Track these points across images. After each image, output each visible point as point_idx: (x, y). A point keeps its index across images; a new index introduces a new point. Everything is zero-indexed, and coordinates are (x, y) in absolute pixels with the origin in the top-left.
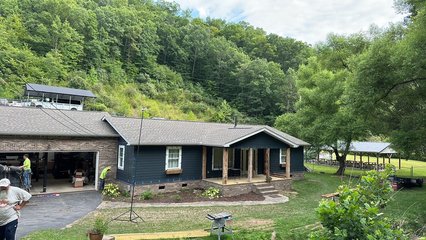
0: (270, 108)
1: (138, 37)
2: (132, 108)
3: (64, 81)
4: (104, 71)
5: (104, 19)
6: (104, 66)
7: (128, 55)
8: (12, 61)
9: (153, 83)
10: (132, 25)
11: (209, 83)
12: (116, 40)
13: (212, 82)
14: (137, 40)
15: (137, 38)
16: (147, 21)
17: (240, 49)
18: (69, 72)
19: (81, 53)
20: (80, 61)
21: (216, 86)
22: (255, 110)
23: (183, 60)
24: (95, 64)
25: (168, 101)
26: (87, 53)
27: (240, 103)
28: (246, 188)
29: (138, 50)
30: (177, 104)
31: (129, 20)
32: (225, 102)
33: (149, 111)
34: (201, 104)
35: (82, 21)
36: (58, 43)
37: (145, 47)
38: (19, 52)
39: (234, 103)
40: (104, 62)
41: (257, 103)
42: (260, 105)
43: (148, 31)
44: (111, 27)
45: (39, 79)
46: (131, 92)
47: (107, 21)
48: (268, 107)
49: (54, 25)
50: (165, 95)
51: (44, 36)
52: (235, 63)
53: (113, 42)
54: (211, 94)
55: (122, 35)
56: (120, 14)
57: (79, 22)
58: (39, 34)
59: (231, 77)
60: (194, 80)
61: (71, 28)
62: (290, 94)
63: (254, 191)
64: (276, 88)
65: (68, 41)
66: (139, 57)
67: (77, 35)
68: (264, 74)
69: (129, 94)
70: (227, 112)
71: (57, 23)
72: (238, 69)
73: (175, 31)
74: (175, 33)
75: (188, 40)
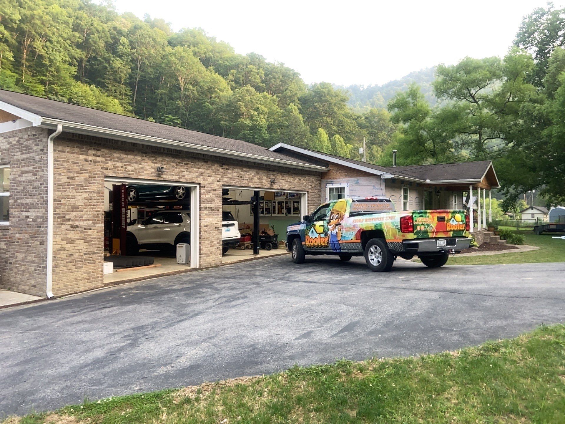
1: (44, 31)
11: (167, 119)
13: (173, 117)
23: (121, 78)
29: (46, 55)
37: (56, 51)
52: (210, 89)
59: (204, 111)
63: (487, 241)
66: (44, 66)
68: (257, 109)
73: (103, 28)
74: (104, 32)
75: (126, 46)
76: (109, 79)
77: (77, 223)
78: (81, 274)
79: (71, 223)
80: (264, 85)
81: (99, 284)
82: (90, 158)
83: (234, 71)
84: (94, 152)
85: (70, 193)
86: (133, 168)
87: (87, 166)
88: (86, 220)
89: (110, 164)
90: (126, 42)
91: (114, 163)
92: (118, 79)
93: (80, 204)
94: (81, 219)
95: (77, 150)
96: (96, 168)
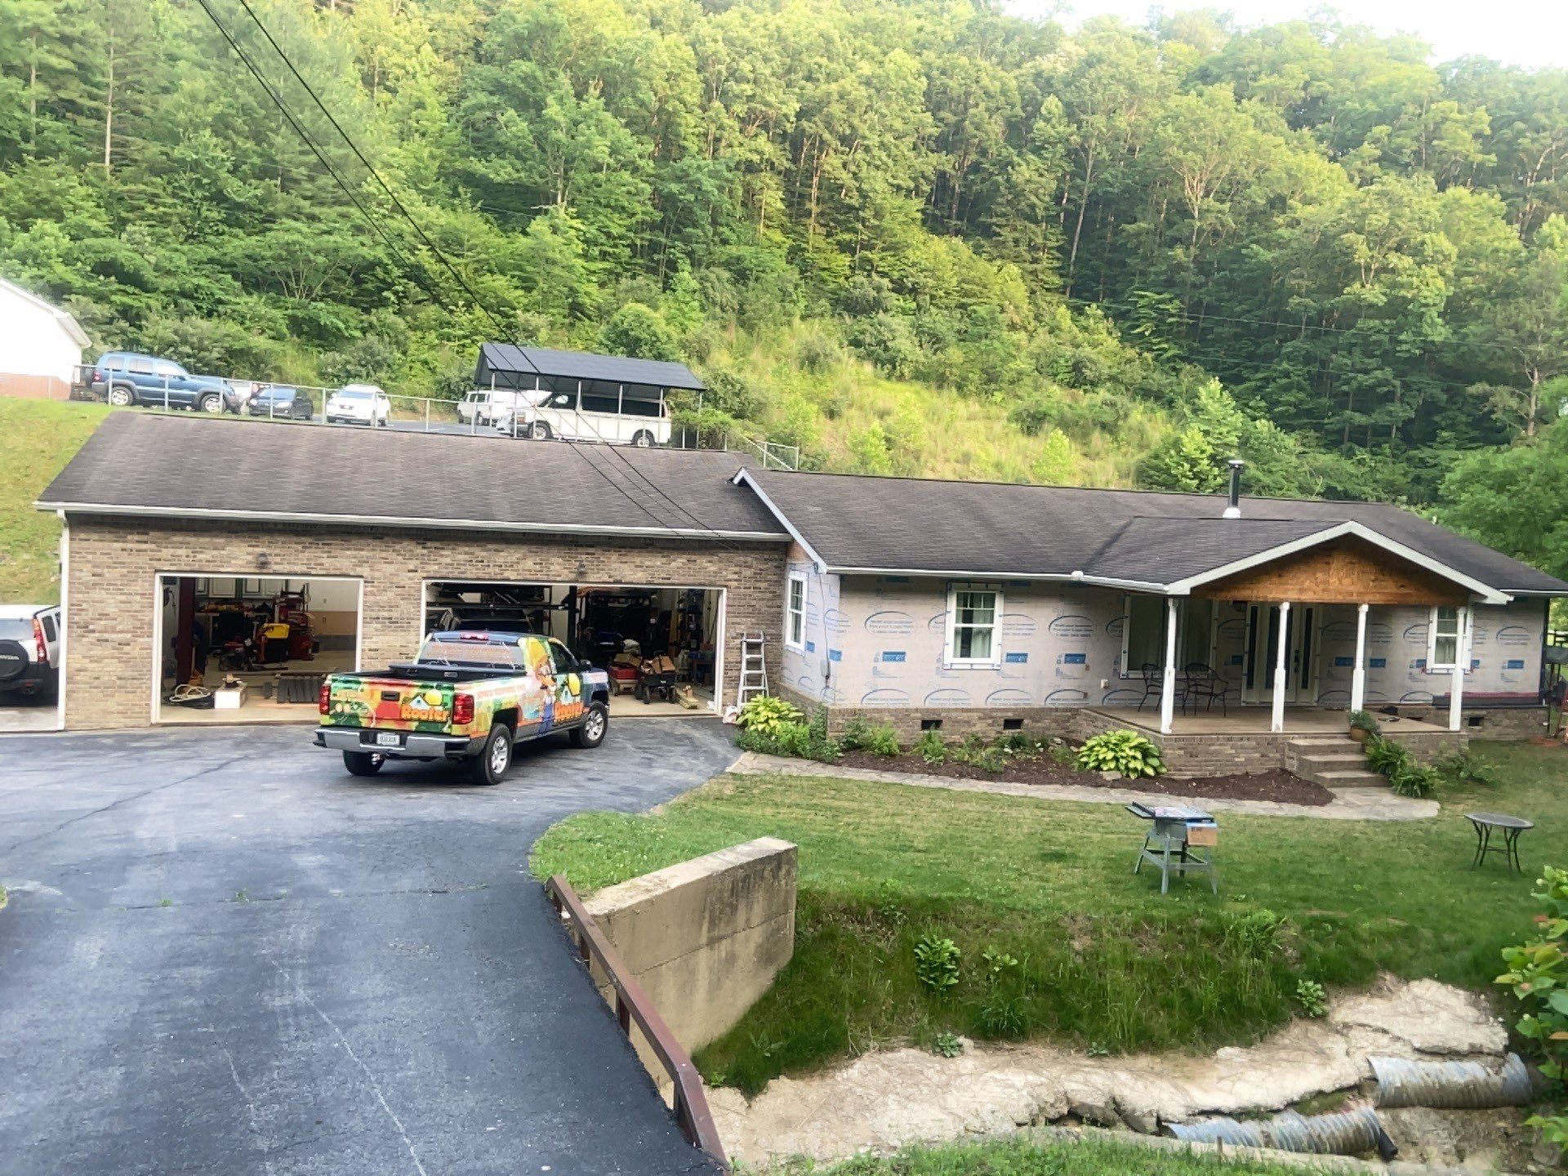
0: (1440, 410)
1: (852, 126)
2: (822, 418)
3: (587, 322)
4: (726, 275)
5: (722, 68)
6: (724, 258)
7: (813, 206)
8: (424, 256)
9: (904, 312)
10: (830, 77)
11: (1142, 302)
12: (769, 149)
13: (1157, 297)
14: (844, 140)
15: (848, 132)
16: (885, 54)
17: (1300, 139)
18: (602, 285)
19: (643, 210)
20: (638, 242)
21: (1173, 316)
22: (1360, 419)
23: (1033, 207)
24: (693, 252)
25: (960, 388)
26: (663, 210)
27: (1286, 389)
28: (1257, 755)
29: (853, 184)
30: (998, 396)
31: (818, 59)
32: (1215, 385)
33: (888, 430)
34: (1103, 394)
35: (645, 86)
36: (566, 179)
37: (877, 168)
38: (442, 221)
39: (1259, 389)
40: (725, 242)
41: (1372, 388)
42: (1389, 397)
43: (889, 98)
44: (751, 98)
45: (508, 316)
46: (818, 355)
47: (733, 74)
48: (1430, 408)
49: (553, 110)
50: (950, 366)
51: (518, 156)
52: (1272, 203)
53: (756, 158)
54: (1150, 350)
55: (788, 125)
56: (781, 39)
57: (634, 89)
58: (502, 150)
59: (1251, 270)
60: (1076, 292)
61: (608, 116)
62: (1547, 339)
63: (1292, 765)
64: (1476, 315)
65: (599, 168)
66: (851, 208)
67: (630, 141)
68: (1417, 252)
69: (812, 361)
70: (1224, 430)
71: (561, 100)
72: (1285, 232)
73: (1003, 84)
74: (1003, 92)
75: (1054, 121)
76: (1004, 215)
77: (106, 636)
78: (111, 705)
79: (97, 635)
80: (1493, 157)
81: (142, 722)
82: (130, 546)
83: (1381, 130)
84: (137, 538)
85: (96, 594)
86: (208, 557)
87: (124, 556)
88: (121, 632)
89: (166, 553)
90: (1055, 111)
91: (172, 551)
92: (1028, 210)
93: (112, 610)
94: (114, 631)
95: (108, 536)
96: (141, 560)
